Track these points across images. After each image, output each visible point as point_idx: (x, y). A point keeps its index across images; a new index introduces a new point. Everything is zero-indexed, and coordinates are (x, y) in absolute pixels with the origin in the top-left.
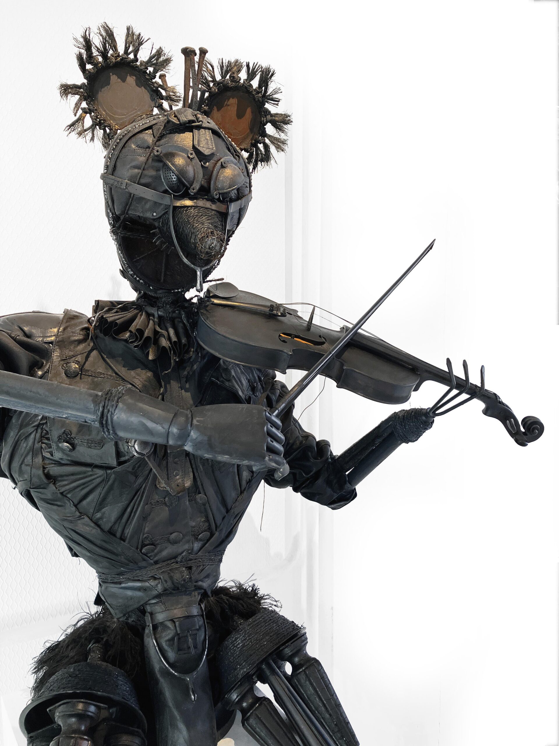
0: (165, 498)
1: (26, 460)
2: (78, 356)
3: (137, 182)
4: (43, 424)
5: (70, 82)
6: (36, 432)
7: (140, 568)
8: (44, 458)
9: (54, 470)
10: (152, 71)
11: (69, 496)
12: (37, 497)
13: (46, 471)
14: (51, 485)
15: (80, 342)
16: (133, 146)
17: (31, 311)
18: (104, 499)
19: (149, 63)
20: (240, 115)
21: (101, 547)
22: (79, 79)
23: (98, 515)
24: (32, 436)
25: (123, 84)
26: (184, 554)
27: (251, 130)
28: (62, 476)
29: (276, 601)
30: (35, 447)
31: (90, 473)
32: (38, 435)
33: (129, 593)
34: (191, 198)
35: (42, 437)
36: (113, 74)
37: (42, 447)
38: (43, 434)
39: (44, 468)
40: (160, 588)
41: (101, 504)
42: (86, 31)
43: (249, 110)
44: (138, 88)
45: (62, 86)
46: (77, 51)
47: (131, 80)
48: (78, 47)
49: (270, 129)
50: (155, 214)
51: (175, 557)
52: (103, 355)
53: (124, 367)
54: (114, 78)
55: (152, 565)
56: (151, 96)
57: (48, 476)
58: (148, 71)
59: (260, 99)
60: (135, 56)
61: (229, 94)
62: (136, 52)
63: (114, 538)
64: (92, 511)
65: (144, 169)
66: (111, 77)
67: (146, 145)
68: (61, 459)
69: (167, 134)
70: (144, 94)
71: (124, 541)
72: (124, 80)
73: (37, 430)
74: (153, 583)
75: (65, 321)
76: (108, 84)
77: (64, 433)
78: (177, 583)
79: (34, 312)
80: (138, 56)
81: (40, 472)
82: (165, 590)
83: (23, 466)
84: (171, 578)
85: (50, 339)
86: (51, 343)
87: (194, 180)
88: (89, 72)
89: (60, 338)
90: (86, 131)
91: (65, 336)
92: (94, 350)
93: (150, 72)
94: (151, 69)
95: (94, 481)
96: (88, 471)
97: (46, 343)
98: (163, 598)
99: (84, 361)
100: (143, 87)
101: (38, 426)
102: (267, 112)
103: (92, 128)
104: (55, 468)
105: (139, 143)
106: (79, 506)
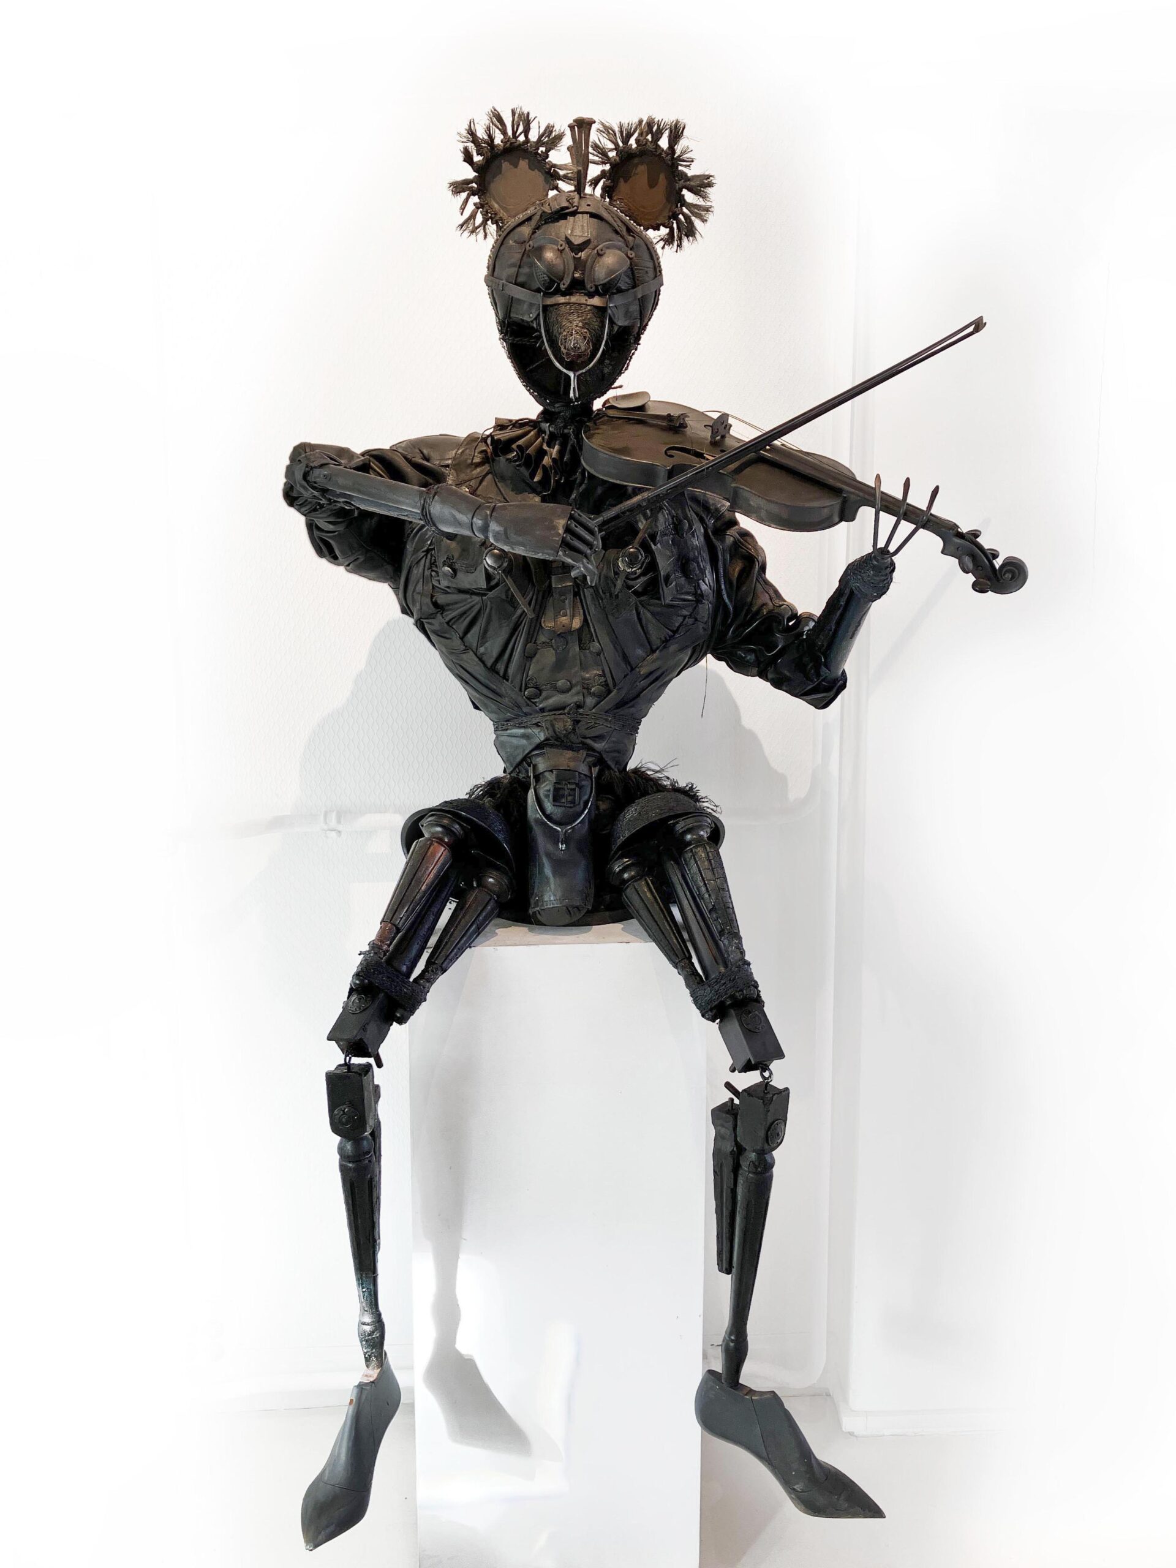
0: (551, 640)
1: (417, 589)
2: (473, 481)
3: (514, 282)
4: (432, 550)
5: (460, 178)
6: (426, 559)
7: (526, 714)
8: (434, 587)
9: (441, 599)
10: (544, 151)
11: (454, 627)
12: (429, 629)
13: (434, 600)
14: (439, 615)
15: (478, 465)
16: (511, 242)
17: (438, 434)
18: (486, 631)
19: (539, 142)
20: (652, 183)
21: (487, 687)
22: (469, 173)
23: (482, 650)
24: (423, 561)
25: (516, 169)
26: (572, 705)
27: (668, 200)
28: (448, 605)
29: (715, 806)
30: (425, 574)
31: (469, 600)
32: (428, 561)
33: (515, 741)
34: (564, 294)
35: (431, 564)
36: (504, 162)
37: (431, 575)
38: (433, 561)
39: (432, 597)
40: (542, 737)
41: (483, 637)
42: (470, 123)
43: (662, 177)
44: (531, 171)
45: (452, 184)
46: (461, 146)
47: (523, 164)
48: (462, 142)
49: (689, 197)
50: (531, 315)
51: (564, 708)
52: (496, 478)
53: (512, 491)
54: (505, 165)
55: (537, 712)
56: (545, 178)
57: (436, 604)
58: (539, 152)
59: (669, 162)
60: (526, 136)
61: (636, 160)
62: (526, 131)
63: (497, 676)
64: (475, 645)
65: (520, 267)
66: (503, 165)
67: (522, 240)
68: (448, 587)
69: (542, 225)
70: (538, 177)
71: (507, 680)
72: (516, 166)
73: (426, 555)
74: (536, 731)
75: (465, 443)
76: (500, 172)
77: (447, 558)
78: (559, 732)
79: (441, 435)
80: (530, 136)
81: (428, 600)
82: (547, 739)
83: (415, 594)
84: (553, 726)
85: (447, 462)
86: (447, 466)
87: (564, 273)
88: (477, 165)
89: (457, 461)
90: (477, 228)
91: (462, 458)
92: (489, 474)
93: (542, 152)
94: (542, 149)
95: (473, 609)
96: (467, 599)
97: (442, 466)
98: (547, 750)
99: (477, 485)
100: (536, 170)
101: (428, 551)
102: (683, 176)
103: (484, 223)
104: (441, 596)
105: (516, 239)
106: (465, 639)
